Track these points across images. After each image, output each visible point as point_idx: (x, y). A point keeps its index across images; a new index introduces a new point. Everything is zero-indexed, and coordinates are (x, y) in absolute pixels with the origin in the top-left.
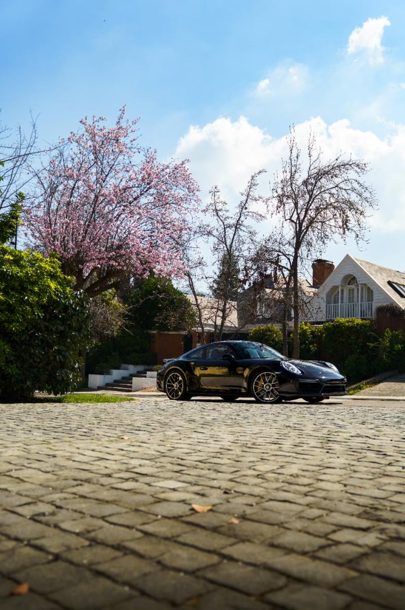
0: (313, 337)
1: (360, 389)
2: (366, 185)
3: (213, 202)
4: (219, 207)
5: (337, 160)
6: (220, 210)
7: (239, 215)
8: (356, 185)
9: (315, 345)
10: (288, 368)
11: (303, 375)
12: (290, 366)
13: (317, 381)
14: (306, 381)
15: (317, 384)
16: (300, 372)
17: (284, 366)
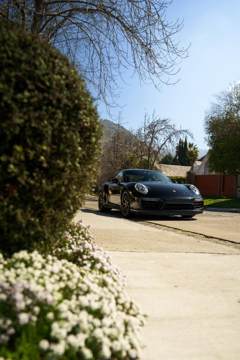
10: (138, 189)
11: (148, 195)
12: (143, 187)
13: (158, 200)
14: (148, 199)
15: (159, 202)
16: (147, 192)
17: (136, 186)
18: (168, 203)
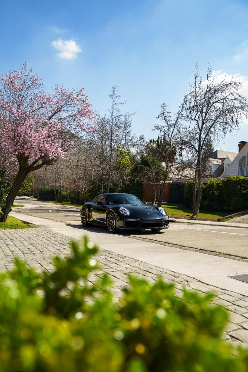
0: (218, 187)
1: (232, 218)
2: (243, 95)
3: (162, 113)
4: (166, 114)
5: (223, 81)
6: (166, 116)
7: (177, 118)
8: (237, 97)
9: (218, 191)
10: (122, 212)
11: (130, 216)
12: (125, 210)
13: (138, 220)
14: (131, 220)
15: (138, 222)
16: (129, 214)
17: (120, 210)
18: (144, 222)
